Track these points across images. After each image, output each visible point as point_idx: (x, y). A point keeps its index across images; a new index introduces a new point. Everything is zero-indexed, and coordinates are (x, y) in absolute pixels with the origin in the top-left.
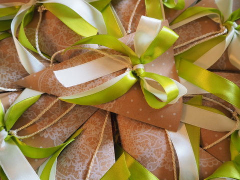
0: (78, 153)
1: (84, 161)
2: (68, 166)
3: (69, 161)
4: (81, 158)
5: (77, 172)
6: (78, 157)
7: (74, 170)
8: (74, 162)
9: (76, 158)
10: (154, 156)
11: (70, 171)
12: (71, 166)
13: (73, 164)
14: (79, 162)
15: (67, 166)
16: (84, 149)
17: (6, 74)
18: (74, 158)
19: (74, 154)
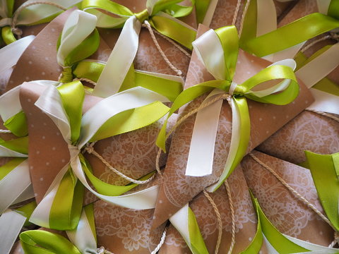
0: (273, 202)
1: (286, 199)
2: (283, 219)
3: (278, 216)
4: (281, 201)
5: (296, 212)
6: (279, 205)
7: (292, 215)
8: (282, 210)
9: (278, 206)
10: (326, 138)
11: (290, 219)
12: (286, 216)
13: (284, 213)
14: (285, 206)
15: (282, 221)
16: (273, 193)
17: (142, 235)
18: (278, 209)
19: (273, 207)
